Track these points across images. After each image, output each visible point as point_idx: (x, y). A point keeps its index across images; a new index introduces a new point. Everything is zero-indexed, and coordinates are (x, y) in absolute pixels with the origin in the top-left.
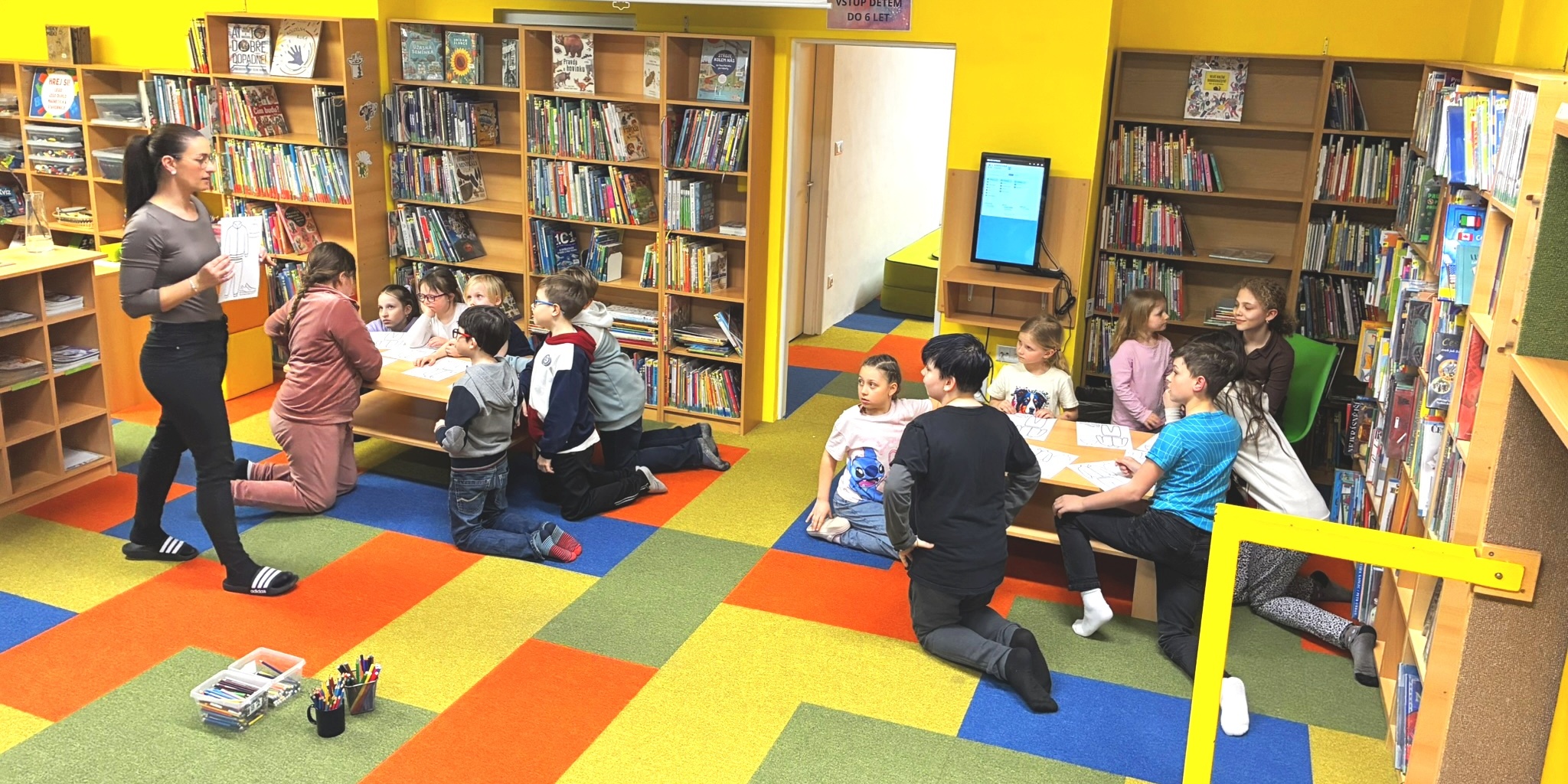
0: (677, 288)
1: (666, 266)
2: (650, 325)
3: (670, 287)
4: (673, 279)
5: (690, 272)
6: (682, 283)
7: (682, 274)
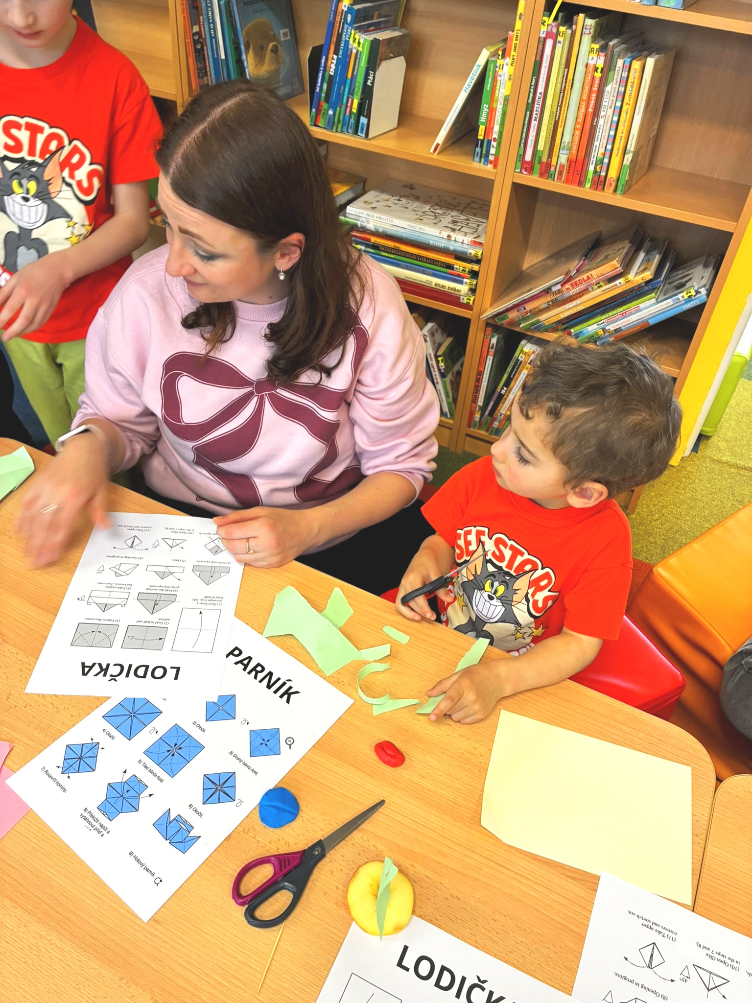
0: (546, 171)
1: (530, 107)
2: (461, 257)
3: (528, 167)
4: (541, 147)
5: (593, 129)
6: (563, 159)
7: (568, 134)
